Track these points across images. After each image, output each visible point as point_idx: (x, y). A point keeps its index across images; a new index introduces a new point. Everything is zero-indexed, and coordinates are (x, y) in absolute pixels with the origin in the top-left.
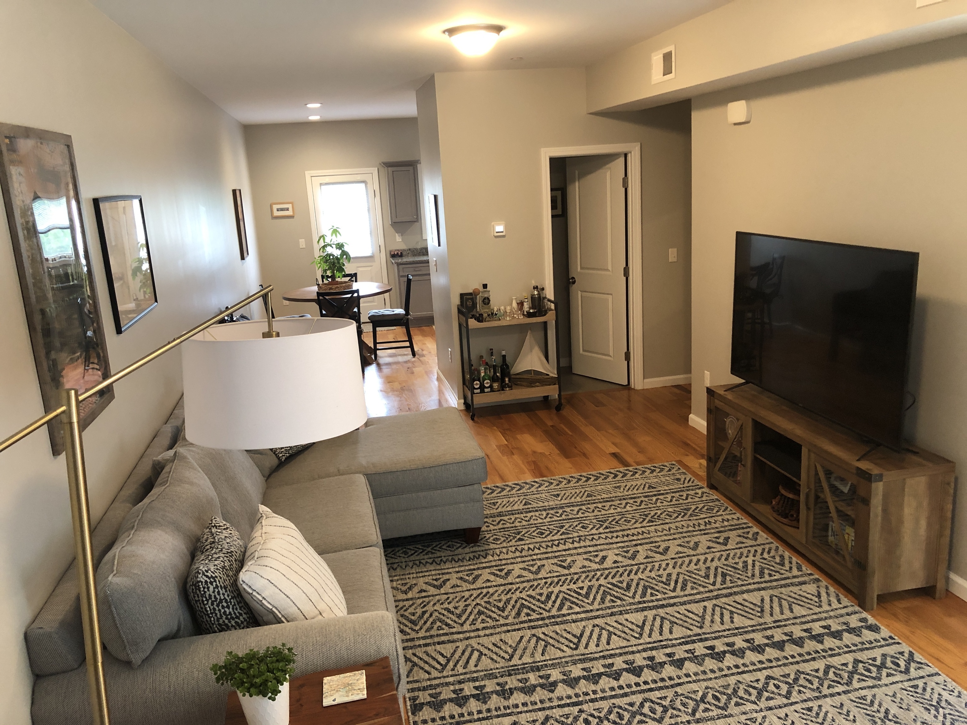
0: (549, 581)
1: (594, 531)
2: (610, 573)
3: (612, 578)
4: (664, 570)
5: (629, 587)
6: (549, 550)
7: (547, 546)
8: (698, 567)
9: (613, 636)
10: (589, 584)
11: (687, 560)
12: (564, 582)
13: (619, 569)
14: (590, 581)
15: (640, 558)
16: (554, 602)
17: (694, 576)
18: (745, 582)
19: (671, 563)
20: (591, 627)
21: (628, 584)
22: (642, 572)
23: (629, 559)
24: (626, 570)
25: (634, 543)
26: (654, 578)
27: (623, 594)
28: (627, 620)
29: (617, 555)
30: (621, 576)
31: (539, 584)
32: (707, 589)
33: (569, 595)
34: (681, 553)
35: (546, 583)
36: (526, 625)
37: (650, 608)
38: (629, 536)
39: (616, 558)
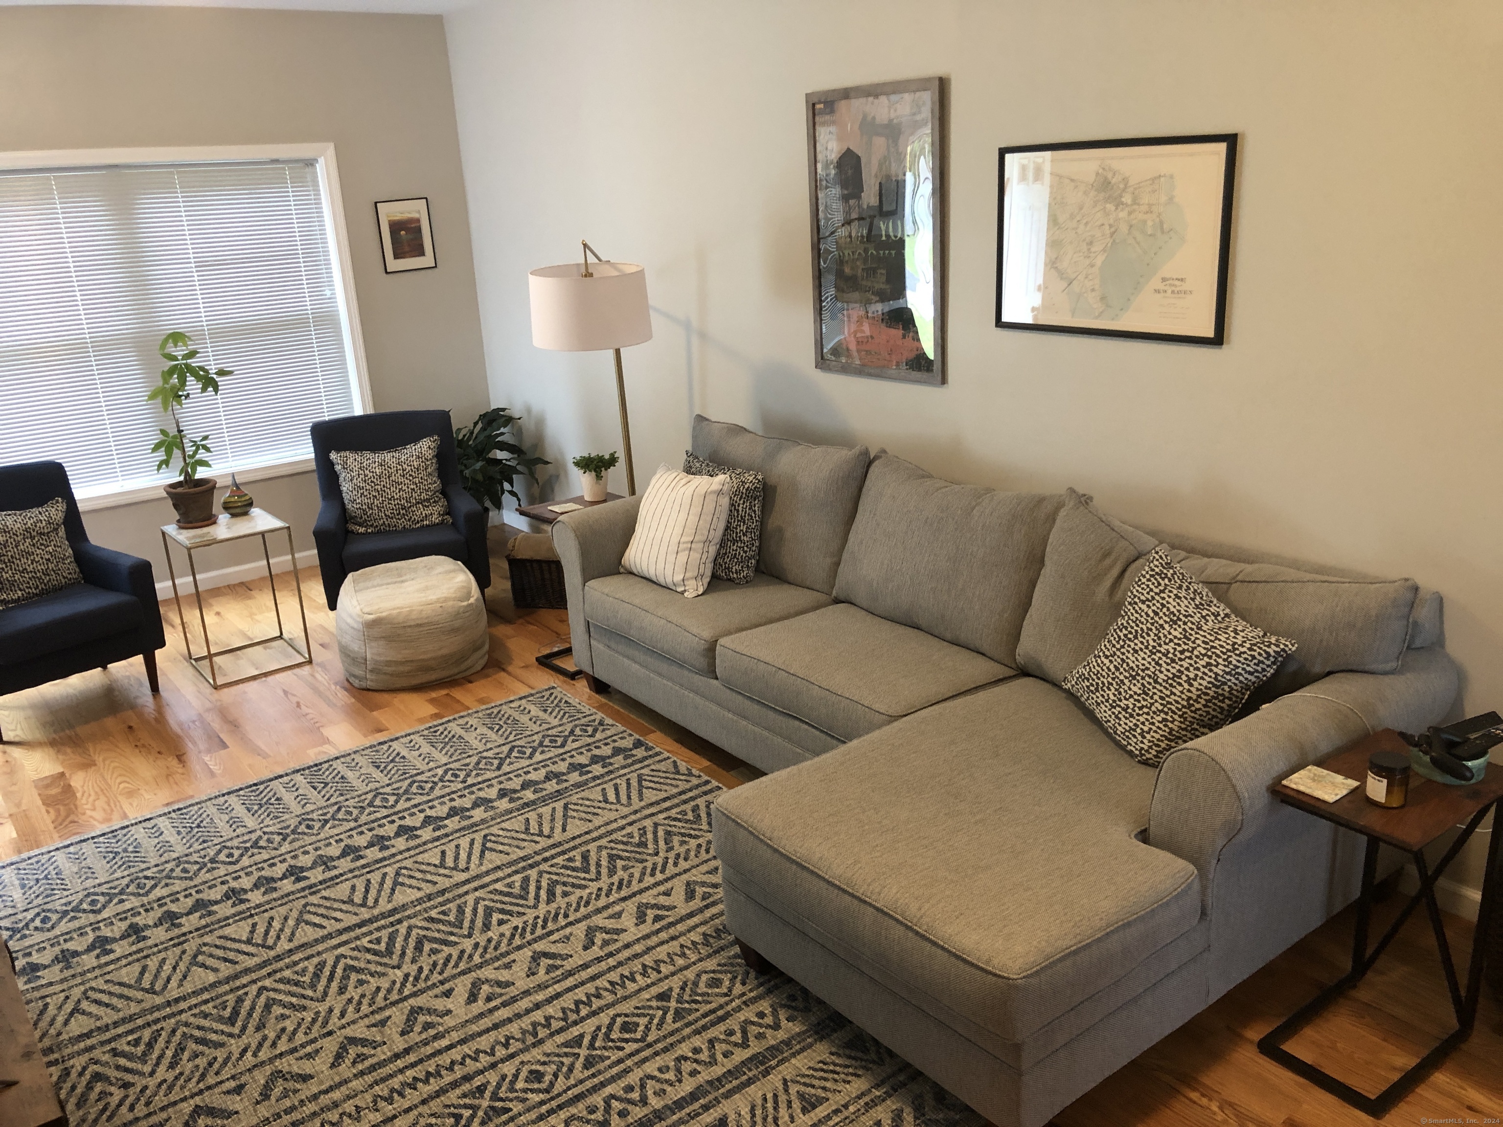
0: (562, 922)
1: (508, 1068)
2: (456, 966)
3: (450, 955)
4: (350, 1001)
5: (419, 947)
6: (590, 988)
7: (598, 996)
8: (280, 1026)
9: (437, 862)
10: (490, 934)
11: (300, 1038)
12: (535, 926)
13: (440, 978)
14: (489, 941)
15: (398, 1015)
16: (539, 888)
17: (294, 1000)
18: (196, 1011)
19: (335, 1022)
20: (472, 866)
21: (421, 951)
22: (394, 982)
23: (421, 1008)
24: (427, 978)
25: (412, 1058)
26: (372, 975)
27: (427, 929)
28: (419, 889)
29: (449, 1012)
30: (435, 965)
31: (576, 910)
32: (278, 976)
33: (518, 905)
34: (309, 1056)
35: (566, 916)
36: (567, 846)
37: (383, 916)
38: (422, 1076)
39: (449, 1003)
